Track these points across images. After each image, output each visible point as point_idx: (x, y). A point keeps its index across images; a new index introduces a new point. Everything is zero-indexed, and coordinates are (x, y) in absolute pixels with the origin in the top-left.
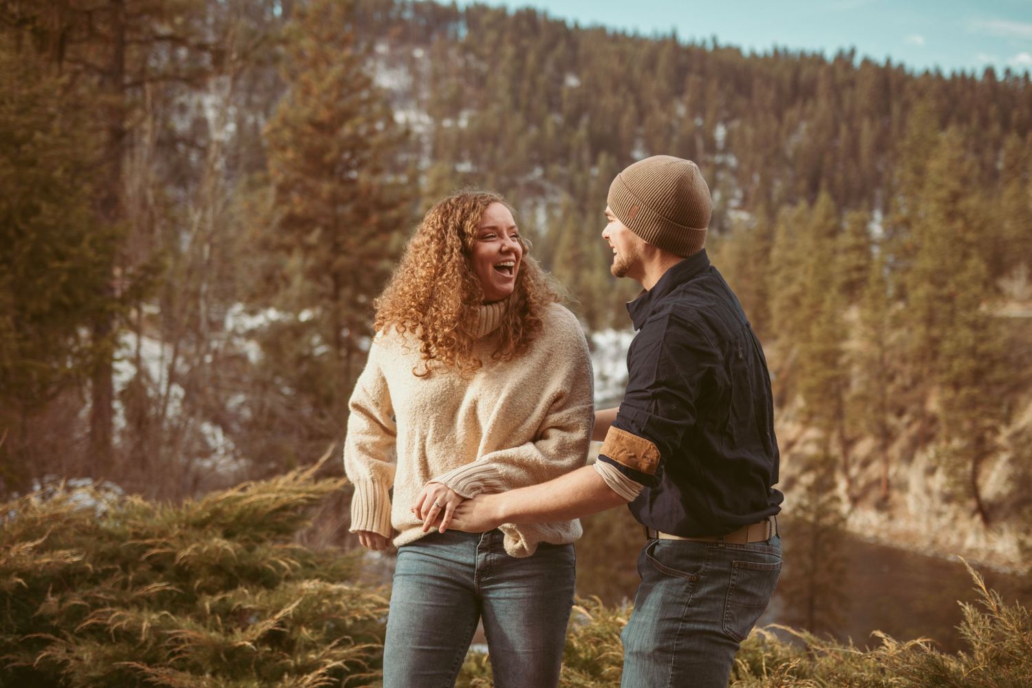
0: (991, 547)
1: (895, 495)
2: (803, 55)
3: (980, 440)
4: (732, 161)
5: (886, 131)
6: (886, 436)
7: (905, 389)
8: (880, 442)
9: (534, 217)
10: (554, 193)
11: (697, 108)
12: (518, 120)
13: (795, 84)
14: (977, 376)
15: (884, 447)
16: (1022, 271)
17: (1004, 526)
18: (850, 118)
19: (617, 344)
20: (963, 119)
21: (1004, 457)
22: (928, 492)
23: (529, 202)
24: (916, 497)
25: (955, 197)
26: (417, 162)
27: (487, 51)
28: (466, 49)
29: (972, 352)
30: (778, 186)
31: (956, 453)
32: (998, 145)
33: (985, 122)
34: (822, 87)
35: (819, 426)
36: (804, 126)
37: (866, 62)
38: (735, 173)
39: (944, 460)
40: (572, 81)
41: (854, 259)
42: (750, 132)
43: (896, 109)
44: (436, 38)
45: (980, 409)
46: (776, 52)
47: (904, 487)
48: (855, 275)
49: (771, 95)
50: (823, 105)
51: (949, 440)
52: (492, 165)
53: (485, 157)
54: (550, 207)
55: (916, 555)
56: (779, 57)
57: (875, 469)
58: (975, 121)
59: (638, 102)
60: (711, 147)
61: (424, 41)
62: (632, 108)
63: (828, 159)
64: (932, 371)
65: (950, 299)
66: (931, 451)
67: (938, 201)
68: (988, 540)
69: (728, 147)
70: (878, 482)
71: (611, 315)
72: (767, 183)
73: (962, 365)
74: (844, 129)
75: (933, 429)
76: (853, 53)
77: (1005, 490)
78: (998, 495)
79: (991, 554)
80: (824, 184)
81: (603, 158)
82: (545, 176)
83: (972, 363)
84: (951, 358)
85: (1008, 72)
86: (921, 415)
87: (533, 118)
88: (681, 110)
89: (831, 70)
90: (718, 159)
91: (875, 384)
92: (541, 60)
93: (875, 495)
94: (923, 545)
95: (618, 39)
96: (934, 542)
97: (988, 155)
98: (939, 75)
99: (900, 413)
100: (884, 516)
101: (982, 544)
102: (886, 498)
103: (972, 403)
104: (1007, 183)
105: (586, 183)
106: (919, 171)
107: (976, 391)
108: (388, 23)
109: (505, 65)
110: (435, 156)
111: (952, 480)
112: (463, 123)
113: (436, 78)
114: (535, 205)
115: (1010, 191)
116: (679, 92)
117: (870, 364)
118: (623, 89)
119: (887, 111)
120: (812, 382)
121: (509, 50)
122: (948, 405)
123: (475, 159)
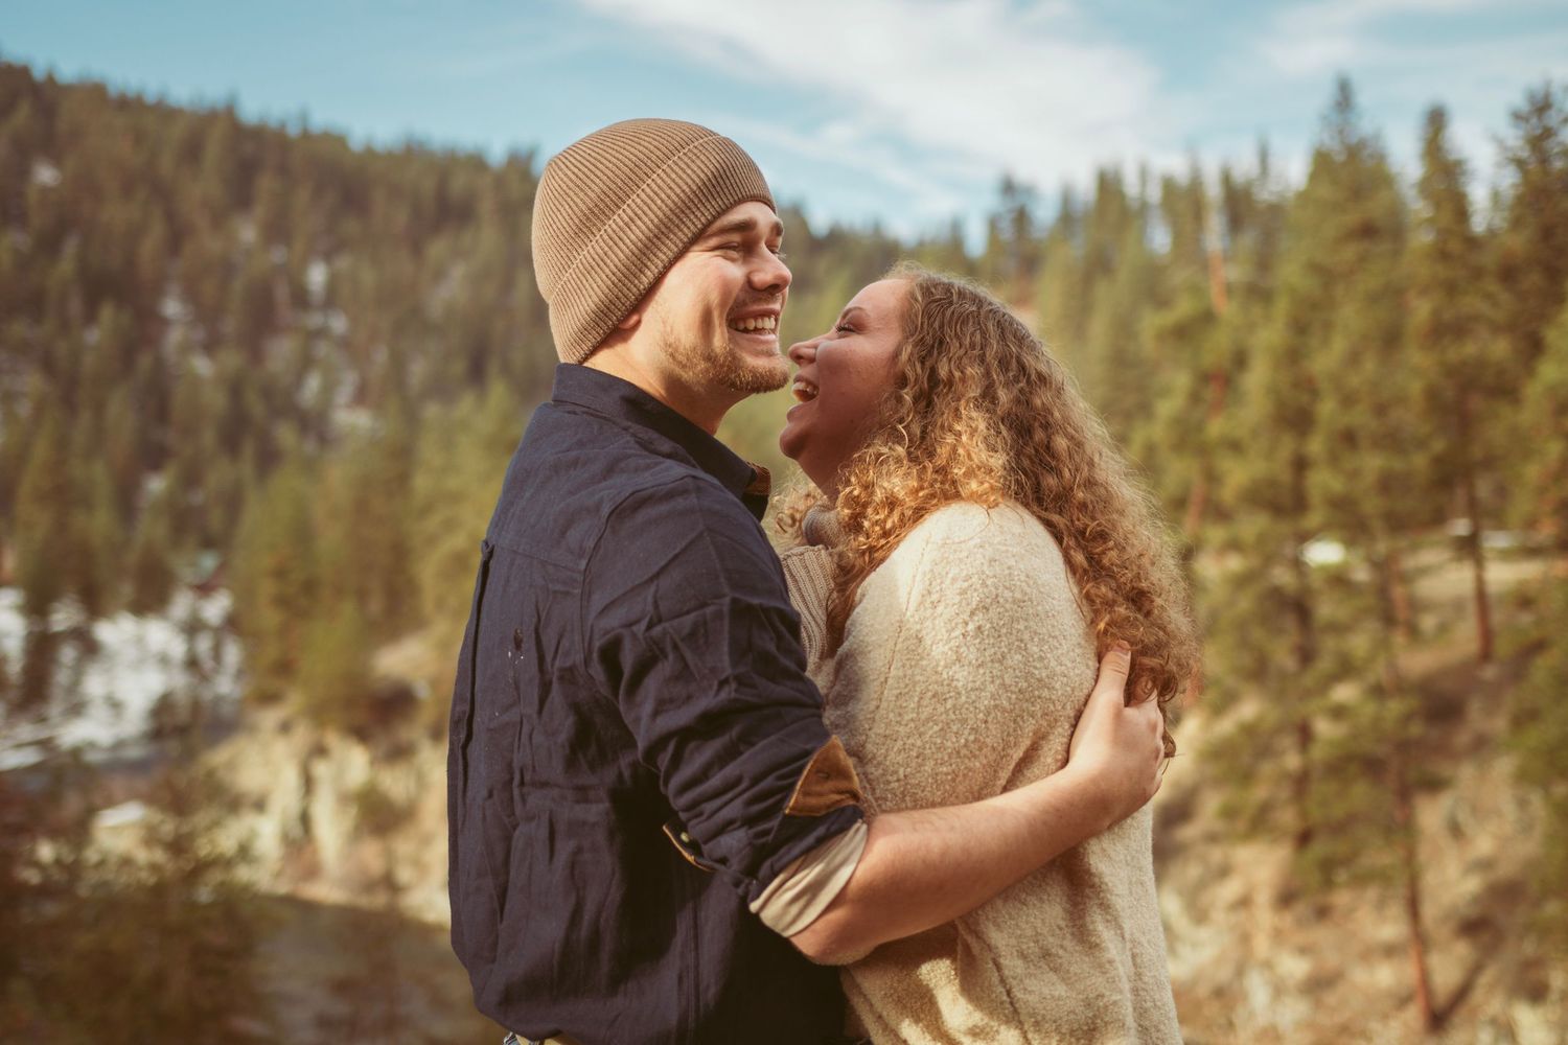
2: (453, 154)
4: (339, 324)
11: (277, 231)
13: (442, 200)
19: (140, 641)
30: (418, 370)
34: (486, 206)
36: (458, 272)
38: (345, 344)
40: (45, 174)
42: (368, 277)
46: (408, 147)
49: (401, 217)
50: (488, 236)
56: (412, 154)
59: (170, 216)
60: (301, 298)
62: (158, 226)
63: (498, 326)
69: (331, 300)
71: (127, 590)
72: (398, 364)
80: (493, 367)
81: (107, 313)
88: (247, 232)
89: (500, 180)
90: (314, 320)
95: (129, 105)
105: (75, 356)
118: (142, 192)
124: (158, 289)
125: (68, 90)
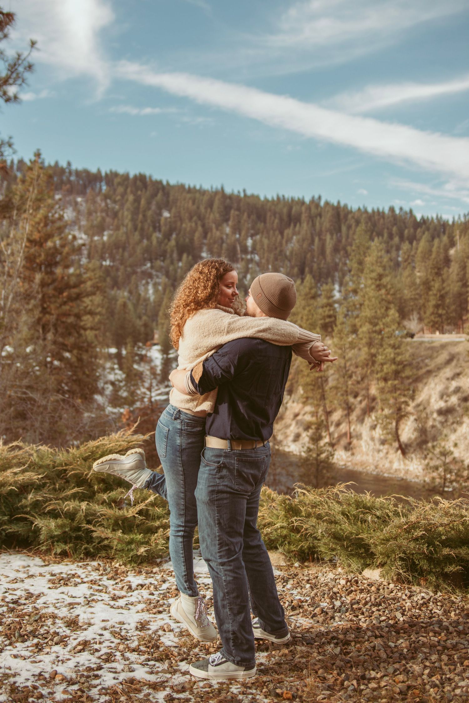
0: (407, 468)
1: (355, 441)
2: (293, 200)
3: (399, 409)
4: (257, 258)
5: (339, 241)
6: (349, 409)
7: (358, 382)
8: (346, 412)
9: (147, 290)
10: (157, 277)
11: (237, 229)
12: (137, 236)
13: (289, 215)
14: (397, 374)
15: (348, 415)
16: (415, 316)
17: (413, 456)
18: (320, 234)
20: (380, 234)
21: (412, 418)
22: (372, 439)
23: (144, 282)
24: (366, 441)
25: (380, 277)
26: (80, 260)
27: (118, 198)
28: (106, 197)
29: (393, 361)
31: (386, 417)
32: (398, 249)
33: (391, 236)
34: (304, 217)
35: (311, 404)
36: (295, 239)
37: (327, 203)
38: (258, 264)
39: (380, 421)
40: (166, 214)
41: (327, 311)
42: (266, 241)
43: (344, 229)
44: (88, 191)
45: (398, 392)
46: (278, 198)
47: (359, 437)
48: (328, 320)
49: (277, 221)
50: (305, 227)
51: (383, 410)
52: (122, 262)
53: (118, 257)
54: (155, 285)
55: (367, 474)
56: (279, 200)
57: (344, 428)
58: (386, 235)
59: (203, 226)
60: (245, 250)
61: (82, 193)
62: (200, 229)
63: (309, 256)
64: (372, 372)
65: (380, 332)
66: (373, 415)
67: (371, 279)
68: (405, 464)
69: (254, 250)
70: (345, 434)
73: (389, 368)
74: (317, 240)
75: (373, 404)
76: (320, 198)
77: (413, 437)
78: (410, 439)
79: (407, 472)
80: (307, 270)
81: (185, 256)
82: (152, 267)
83: (394, 367)
84: (382, 364)
85: (401, 209)
86: (367, 396)
87: (145, 235)
88: (228, 230)
89: (309, 208)
90: (249, 257)
91: (342, 380)
92: (149, 203)
93: (344, 442)
94: (371, 469)
95: (190, 190)
96: (376, 467)
97: (394, 254)
98: (366, 211)
99: (356, 397)
100: (349, 453)
101: (402, 467)
102: (350, 443)
103: (395, 389)
104: (405, 268)
105: (176, 271)
106: (360, 263)
107: (396, 382)
108: (62, 182)
109: (128, 205)
110: (89, 257)
111: (385, 432)
112: (105, 238)
113: (90, 213)
114: (147, 283)
115: (406, 273)
116: (227, 220)
117: (339, 369)
118: (195, 218)
119: (340, 230)
120: (308, 380)
121: (131, 198)
122: (382, 390)
123: (113, 259)
124: (201, 250)
125: (173, 187)
